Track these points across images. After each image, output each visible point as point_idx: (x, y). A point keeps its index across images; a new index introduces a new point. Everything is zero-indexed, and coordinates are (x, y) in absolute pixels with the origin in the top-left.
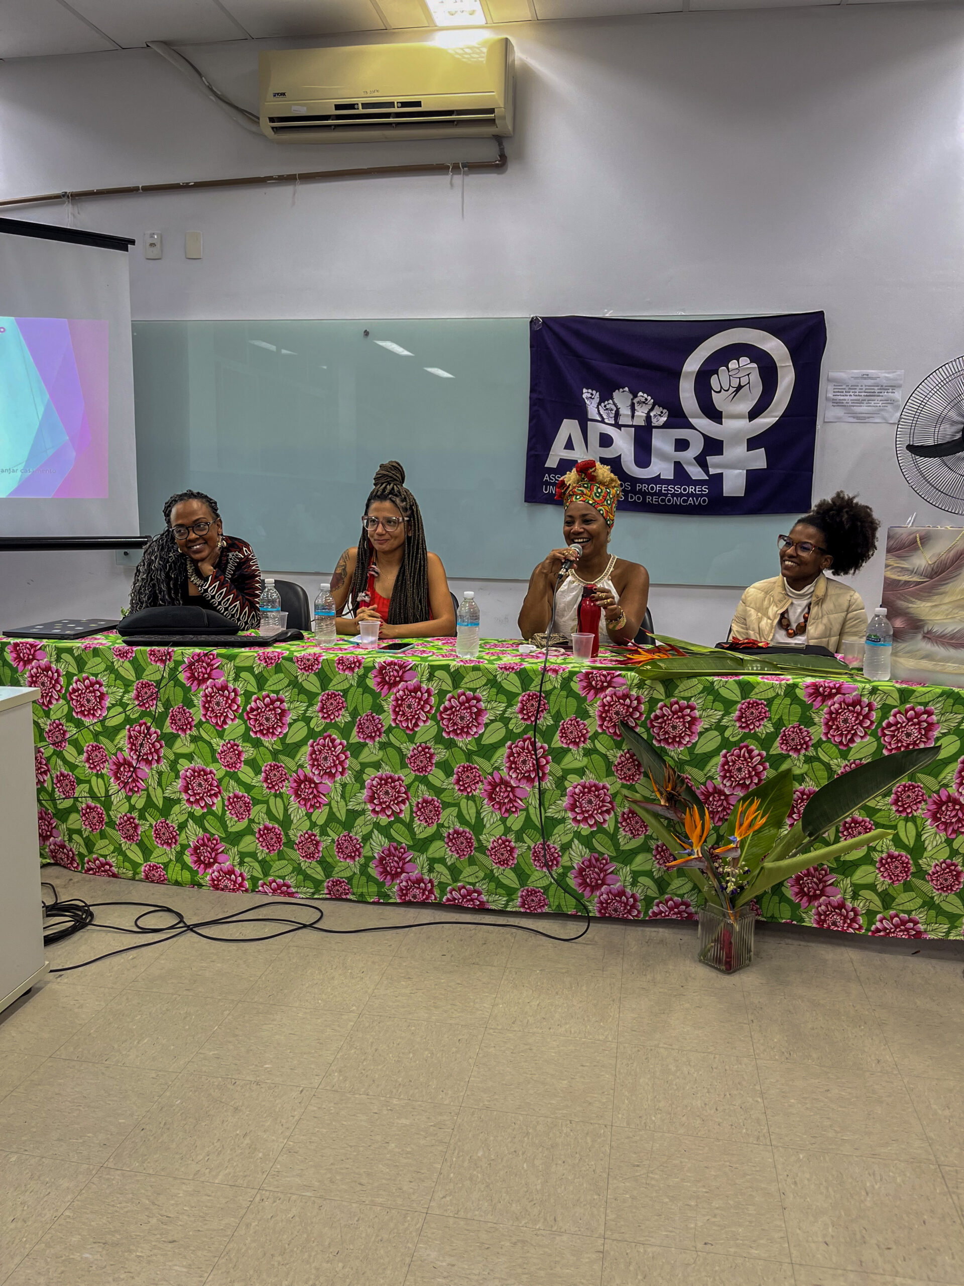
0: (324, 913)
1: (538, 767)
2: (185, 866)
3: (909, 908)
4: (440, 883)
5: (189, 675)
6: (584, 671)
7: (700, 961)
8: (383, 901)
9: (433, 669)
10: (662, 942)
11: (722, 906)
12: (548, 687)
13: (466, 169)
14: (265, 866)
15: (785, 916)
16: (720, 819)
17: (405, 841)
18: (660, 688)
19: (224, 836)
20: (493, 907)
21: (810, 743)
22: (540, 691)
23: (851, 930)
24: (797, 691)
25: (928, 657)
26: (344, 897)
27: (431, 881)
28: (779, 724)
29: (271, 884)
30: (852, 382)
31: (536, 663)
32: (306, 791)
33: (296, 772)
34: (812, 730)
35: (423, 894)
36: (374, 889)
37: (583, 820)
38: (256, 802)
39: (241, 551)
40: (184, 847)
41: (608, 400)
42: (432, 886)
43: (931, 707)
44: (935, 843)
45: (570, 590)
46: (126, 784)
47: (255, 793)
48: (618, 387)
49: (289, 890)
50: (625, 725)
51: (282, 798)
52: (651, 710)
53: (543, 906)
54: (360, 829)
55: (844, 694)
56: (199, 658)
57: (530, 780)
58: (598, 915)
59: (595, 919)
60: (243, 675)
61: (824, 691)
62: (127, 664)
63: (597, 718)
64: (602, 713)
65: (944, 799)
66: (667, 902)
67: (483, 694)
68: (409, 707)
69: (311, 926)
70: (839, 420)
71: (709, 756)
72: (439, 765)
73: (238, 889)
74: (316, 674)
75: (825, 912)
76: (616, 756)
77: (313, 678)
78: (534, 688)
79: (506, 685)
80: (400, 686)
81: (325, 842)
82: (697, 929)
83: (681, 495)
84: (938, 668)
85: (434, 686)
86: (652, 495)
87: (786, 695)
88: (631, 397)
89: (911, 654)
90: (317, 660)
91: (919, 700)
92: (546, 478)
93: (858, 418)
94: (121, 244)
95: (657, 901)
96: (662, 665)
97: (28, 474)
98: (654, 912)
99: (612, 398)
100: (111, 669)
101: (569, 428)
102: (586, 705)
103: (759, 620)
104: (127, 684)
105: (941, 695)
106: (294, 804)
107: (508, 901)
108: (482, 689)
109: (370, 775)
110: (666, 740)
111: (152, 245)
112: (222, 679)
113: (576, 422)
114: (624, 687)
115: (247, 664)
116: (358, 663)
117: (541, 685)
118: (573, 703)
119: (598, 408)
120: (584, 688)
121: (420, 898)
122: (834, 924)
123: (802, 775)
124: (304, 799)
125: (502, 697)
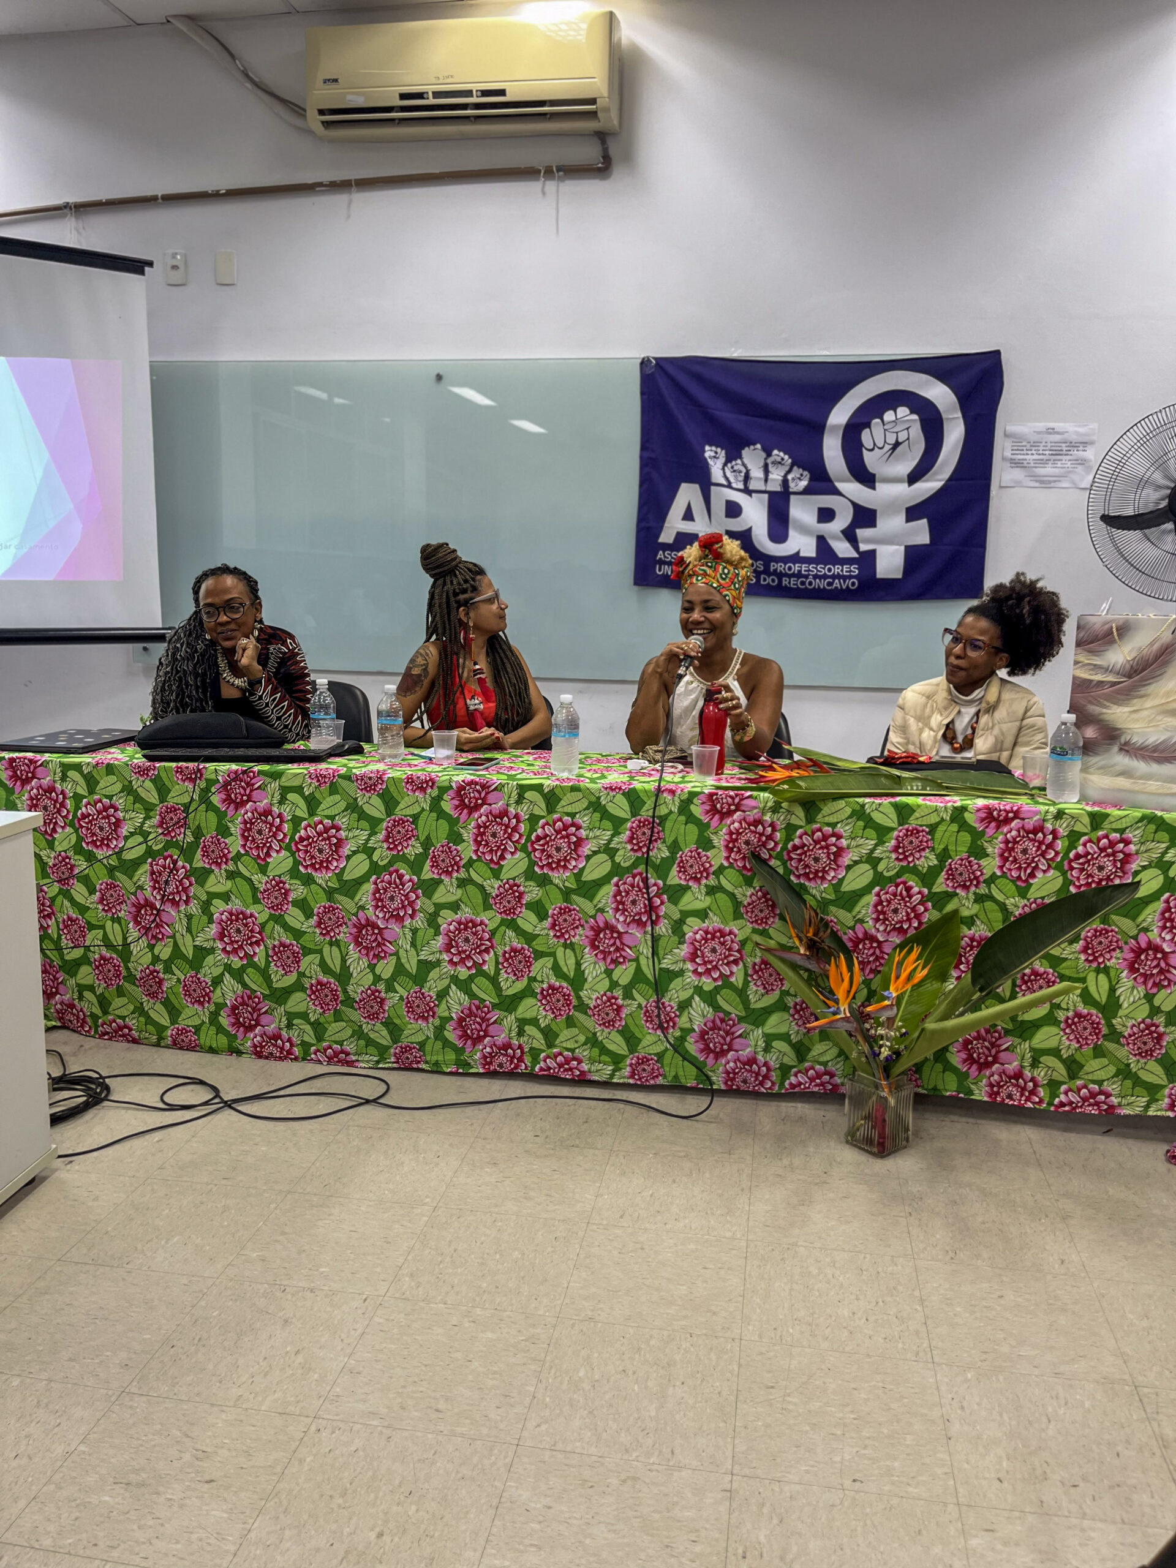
0: (391, 1086)
1: (651, 909)
2: (220, 1029)
3: (1100, 1078)
4: (531, 1049)
5: (224, 797)
6: (706, 791)
7: (847, 1142)
8: (462, 1070)
9: (522, 789)
10: (801, 1120)
11: (874, 1076)
12: (663, 811)
13: (561, 173)
14: (319, 1028)
15: (950, 1087)
16: (872, 971)
17: (490, 998)
18: (800, 812)
19: (267, 992)
20: (596, 1078)
21: (981, 879)
22: (653, 817)
23: (1030, 1105)
24: (967, 815)
25: (1125, 773)
26: (415, 1066)
27: (520, 1047)
28: (944, 855)
29: (325, 1050)
30: (1034, 438)
31: (648, 782)
32: (369, 938)
33: (356, 915)
34: (983, 862)
35: (512, 1062)
36: (451, 1056)
37: (705, 973)
38: (307, 951)
39: (284, 643)
40: (220, 1006)
41: (735, 459)
42: (522, 1052)
43: (1129, 835)
44: (1132, 999)
45: (687, 693)
46: (148, 930)
47: (305, 941)
48: (749, 443)
49: (348, 1059)
50: (756, 856)
51: (339, 947)
52: (789, 838)
53: (657, 1077)
54: (434, 983)
55: (1023, 819)
56: (236, 776)
57: (640, 924)
58: (723, 1087)
59: (720, 1092)
60: (291, 796)
61: (999, 816)
62: (148, 784)
63: (722, 848)
64: (729, 842)
65: (1143, 945)
66: (807, 1071)
67: (584, 820)
68: (494, 835)
69: (375, 1101)
70: (1018, 484)
71: (858, 895)
72: (530, 906)
73: (286, 1058)
74: (380, 796)
75: (998, 1083)
76: (745, 894)
77: (376, 801)
78: (646, 812)
79: (612, 809)
80: (482, 810)
81: (392, 999)
82: (844, 1104)
83: (825, 577)
84: (1137, 788)
85: (523, 811)
86: (790, 576)
87: (952, 820)
88: (764, 455)
89: (1104, 770)
90: (380, 778)
91: (1114, 826)
92: (660, 555)
93: (1041, 482)
94: (137, 266)
95: (795, 1070)
96: (802, 784)
97: (25, 550)
98: (791, 1084)
99: (740, 457)
100: (128, 789)
101: (687, 494)
102: (709, 833)
103: (921, 731)
104: (148, 808)
105: (1141, 820)
106: (353, 953)
107: (614, 1071)
108: (583, 813)
109: (447, 918)
110: (806, 875)
111: (175, 267)
112: (265, 801)
113: (696, 487)
114: (755, 811)
115: (296, 783)
116: (431, 782)
117: (655, 808)
118: (693, 831)
119: (723, 469)
120: (707, 812)
121: (508, 1067)
122: (1010, 1097)
123: (972, 917)
124: (366, 948)
125: (607, 824)
